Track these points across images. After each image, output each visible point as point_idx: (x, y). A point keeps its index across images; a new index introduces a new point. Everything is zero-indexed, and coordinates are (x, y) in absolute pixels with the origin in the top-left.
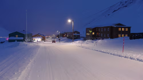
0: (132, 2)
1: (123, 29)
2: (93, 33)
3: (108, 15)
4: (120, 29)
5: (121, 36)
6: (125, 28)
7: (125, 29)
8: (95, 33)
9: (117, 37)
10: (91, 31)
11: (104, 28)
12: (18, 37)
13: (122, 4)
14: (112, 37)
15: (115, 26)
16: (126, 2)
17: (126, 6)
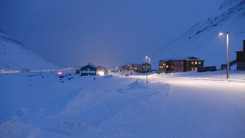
0: (224, 19)
1: (196, 63)
2: (167, 66)
3: (190, 38)
4: (193, 63)
5: (194, 69)
6: (198, 61)
7: (198, 63)
8: (169, 66)
9: (190, 70)
10: (164, 65)
11: (177, 61)
12: (90, 70)
13: (209, 21)
14: (185, 70)
15: (188, 60)
16: (216, 18)
17: (215, 25)
